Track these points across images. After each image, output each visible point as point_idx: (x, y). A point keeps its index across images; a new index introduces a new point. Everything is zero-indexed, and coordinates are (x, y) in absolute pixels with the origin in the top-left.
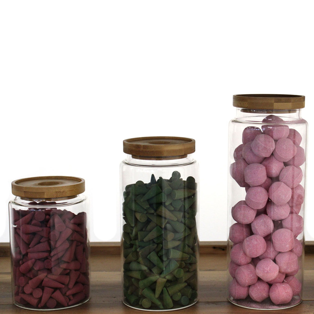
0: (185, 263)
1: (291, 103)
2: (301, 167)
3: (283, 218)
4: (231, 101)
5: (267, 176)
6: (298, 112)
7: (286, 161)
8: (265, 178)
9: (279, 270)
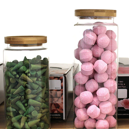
0: (40, 108)
1: (105, 13)
2: (115, 51)
3: (103, 81)
4: (74, 13)
5: (93, 56)
6: (112, 19)
7: (105, 47)
8: (92, 57)
9: (100, 111)
